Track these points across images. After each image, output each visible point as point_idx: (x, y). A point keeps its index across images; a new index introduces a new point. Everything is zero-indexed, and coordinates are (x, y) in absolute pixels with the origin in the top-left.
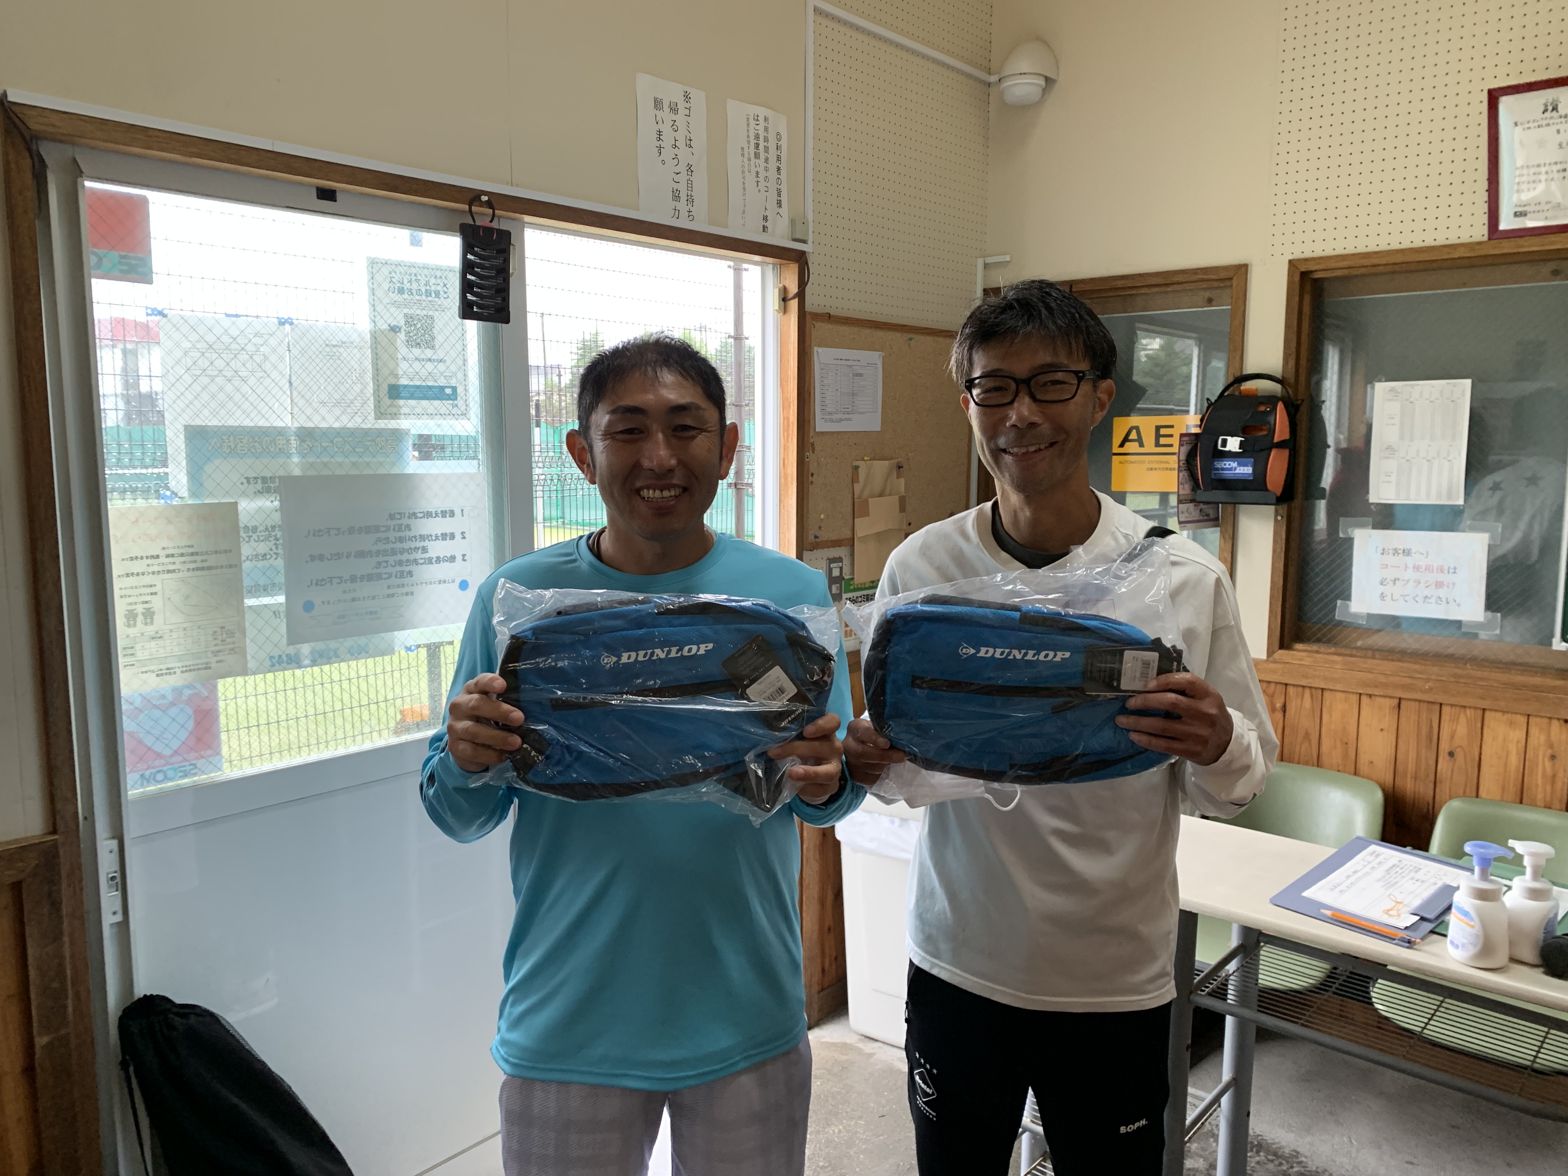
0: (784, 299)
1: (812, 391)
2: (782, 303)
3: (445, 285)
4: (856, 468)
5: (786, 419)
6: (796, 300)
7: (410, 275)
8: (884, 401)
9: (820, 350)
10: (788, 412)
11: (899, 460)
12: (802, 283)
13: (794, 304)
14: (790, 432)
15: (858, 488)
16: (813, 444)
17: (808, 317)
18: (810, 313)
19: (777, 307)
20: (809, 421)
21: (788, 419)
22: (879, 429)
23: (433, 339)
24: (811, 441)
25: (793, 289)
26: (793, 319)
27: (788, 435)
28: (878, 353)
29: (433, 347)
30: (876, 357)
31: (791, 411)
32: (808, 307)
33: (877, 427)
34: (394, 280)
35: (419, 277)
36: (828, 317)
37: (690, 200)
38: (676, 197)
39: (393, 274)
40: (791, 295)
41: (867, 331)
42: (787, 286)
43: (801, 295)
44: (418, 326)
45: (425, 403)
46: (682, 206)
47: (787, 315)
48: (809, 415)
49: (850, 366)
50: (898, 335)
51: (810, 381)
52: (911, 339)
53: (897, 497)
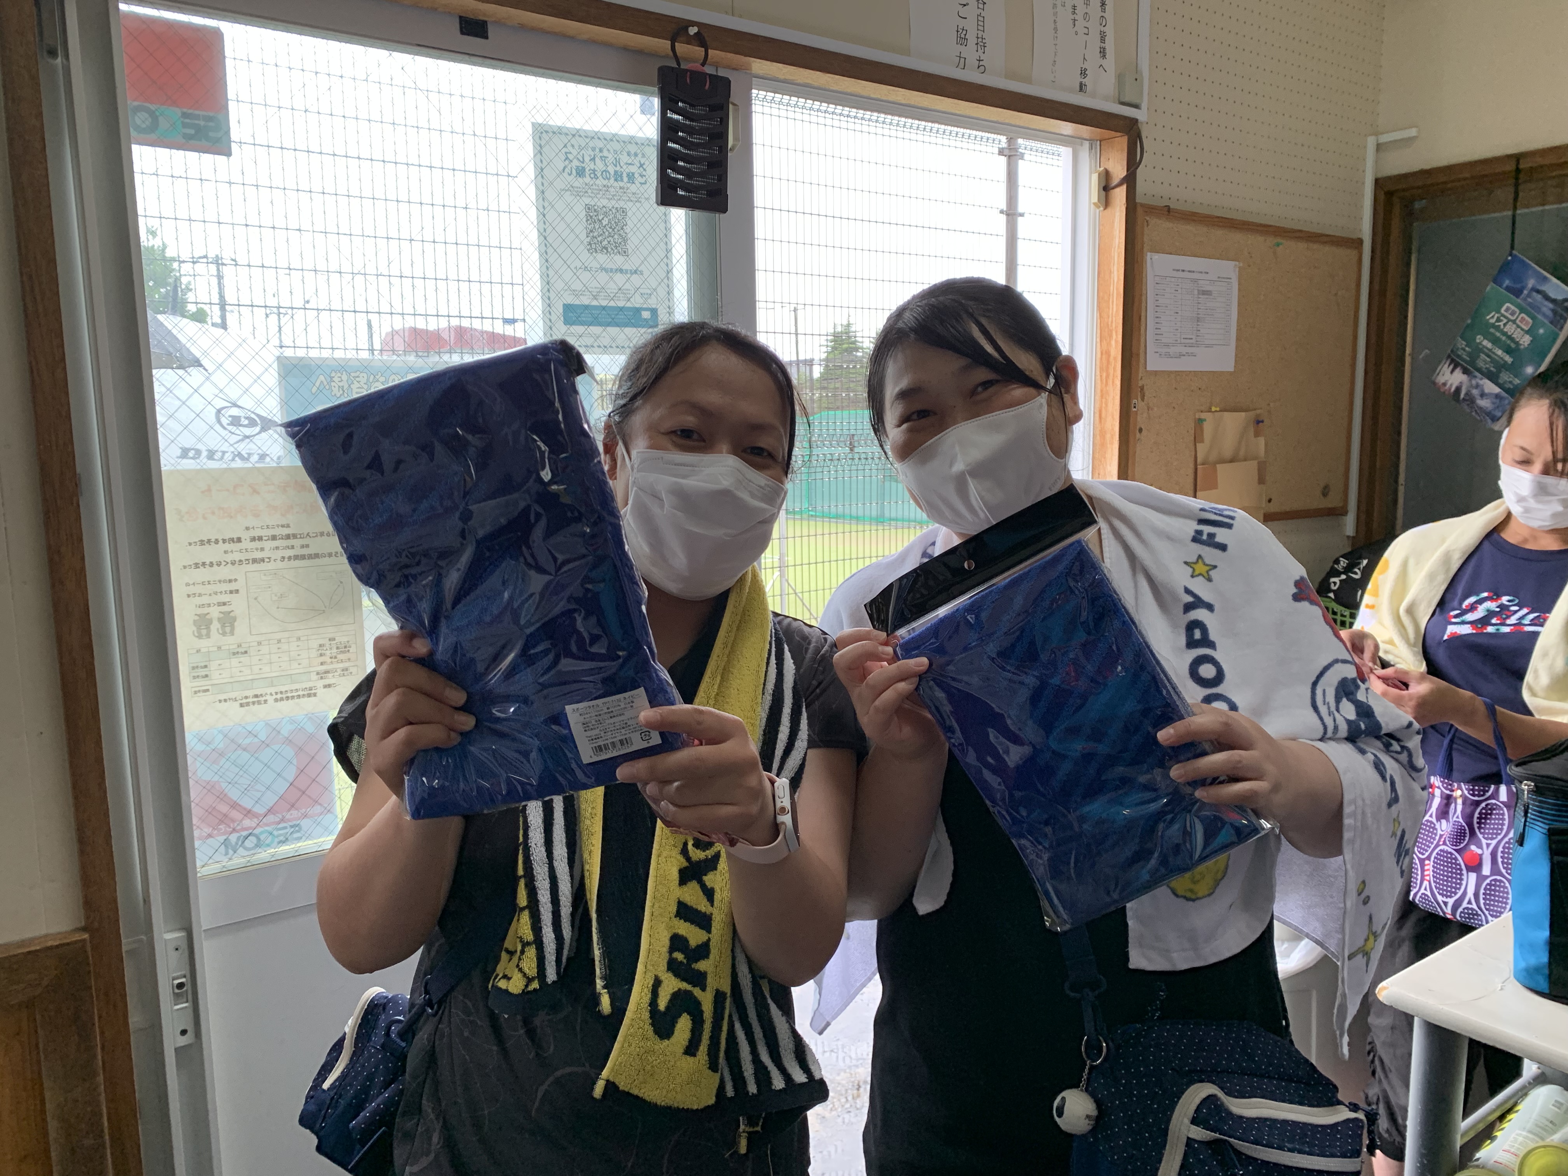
0: (1106, 188)
1: (1143, 314)
2: (1103, 193)
3: (641, 165)
4: (1200, 422)
5: (1105, 353)
6: (1124, 187)
7: (593, 149)
8: (1239, 330)
9: (1156, 257)
10: (1109, 344)
11: (1258, 412)
12: (1133, 164)
13: (1120, 195)
14: (1111, 371)
15: (1202, 449)
16: (1142, 388)
17: (1140, 210)
18: (1142, 205)
19: (1095, 199)
20: (1138, 355)
21: (1108, 353)
22: (1231, 369)
23: (625, 240)
24: (1140, 383)
25: (1119, 171)
26: (1118, 214)
27: (1108, 376)
28: (1233, 263)
29: (625, 253)
30: (1229, 269)
31: (1113, 343)
32: (1139, 199)
33: (1229, 366)
34: (571, 157)
35: (605, 153)
36: (1168, 212)
37: (981, 44)
38: (962, 39)
39: (570, 149)
40: (1115, 181)
41: (1219, 233)
42: (1110, 169)
43: (1130, 180)
44: (605, 222)
45: (613, 330)
46: (970, 52)
47: (1109, 210)
48: (1139, 349)
49: (1195, 281)
50: (1261, 239)
51: (1140, 303)
52: (1278, 245)
53: (1254, 463)
